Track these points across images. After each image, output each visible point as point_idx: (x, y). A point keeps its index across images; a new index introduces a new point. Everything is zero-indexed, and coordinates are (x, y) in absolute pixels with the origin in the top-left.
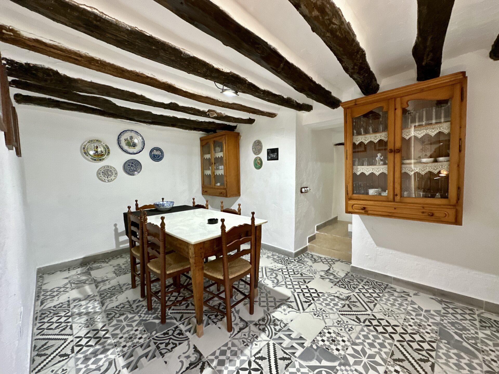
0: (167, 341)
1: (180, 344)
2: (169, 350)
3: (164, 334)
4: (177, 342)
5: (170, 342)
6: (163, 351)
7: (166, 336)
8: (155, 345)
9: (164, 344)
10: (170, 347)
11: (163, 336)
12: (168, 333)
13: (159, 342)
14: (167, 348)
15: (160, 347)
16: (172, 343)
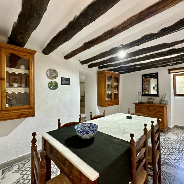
0: (168, 177)
1: (164, 171)
2: (171, 175)
3: (165, 180)
4: (165, 173)
5: (167, 175)
6: (174, 177)
7: (165, 178)
8: (174, 182)
9: (170, 178)
10: (169, 175)
11: (167, 180)
12: (163, 178)
13: (171, 181)
14: (170, 176)
15: (173, 179)
16: (166, 175)
